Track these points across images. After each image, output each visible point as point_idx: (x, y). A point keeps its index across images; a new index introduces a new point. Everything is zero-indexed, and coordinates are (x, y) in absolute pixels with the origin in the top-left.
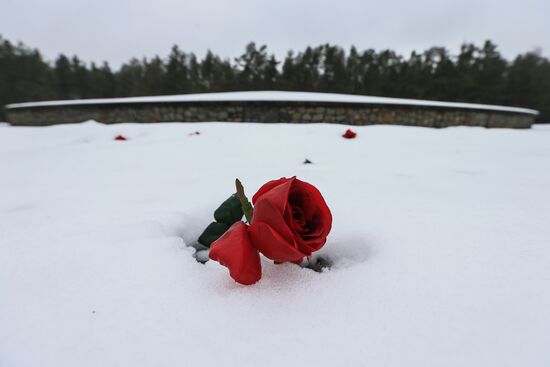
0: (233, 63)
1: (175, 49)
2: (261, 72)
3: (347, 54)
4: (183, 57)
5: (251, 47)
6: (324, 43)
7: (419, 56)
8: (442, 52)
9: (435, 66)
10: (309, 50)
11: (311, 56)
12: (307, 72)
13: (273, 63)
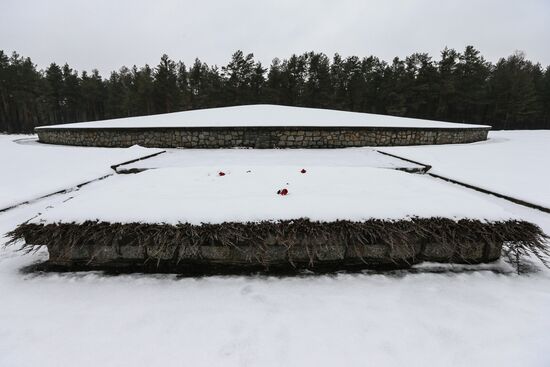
0: (220, 72)
1: (164, 58)
2: (248, 80)
3: (331, 62)
4: (173, 66)
5: (238, 56)
6: (309, 52)
7: (402, 62)
8: (424, 58)
9: (417, 73)
10: (294, 58)
11: (296, 64)
12: (292, 80)
13: (260, 71)
